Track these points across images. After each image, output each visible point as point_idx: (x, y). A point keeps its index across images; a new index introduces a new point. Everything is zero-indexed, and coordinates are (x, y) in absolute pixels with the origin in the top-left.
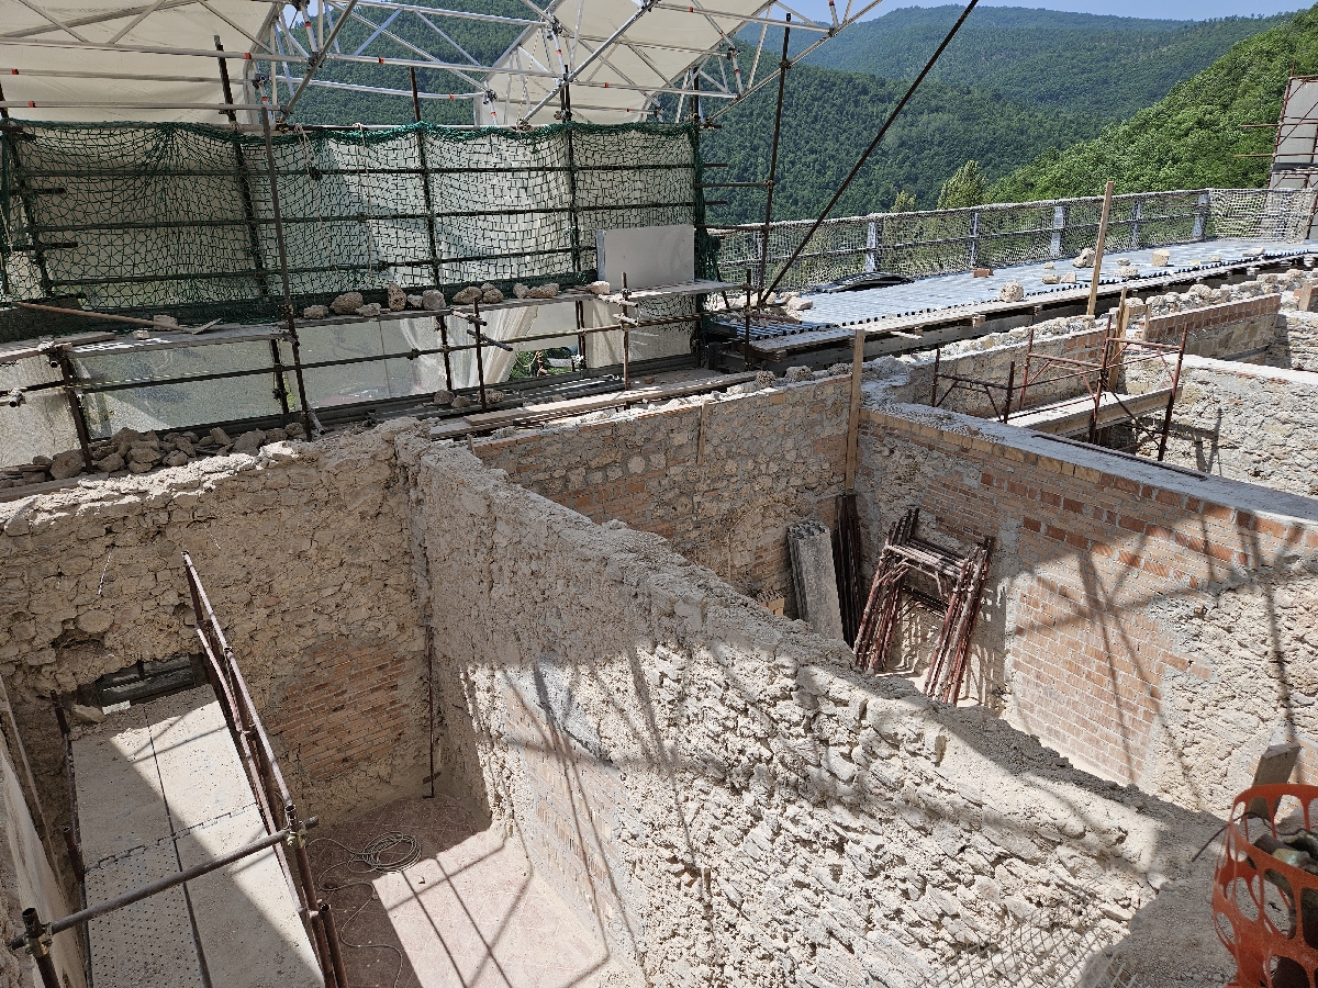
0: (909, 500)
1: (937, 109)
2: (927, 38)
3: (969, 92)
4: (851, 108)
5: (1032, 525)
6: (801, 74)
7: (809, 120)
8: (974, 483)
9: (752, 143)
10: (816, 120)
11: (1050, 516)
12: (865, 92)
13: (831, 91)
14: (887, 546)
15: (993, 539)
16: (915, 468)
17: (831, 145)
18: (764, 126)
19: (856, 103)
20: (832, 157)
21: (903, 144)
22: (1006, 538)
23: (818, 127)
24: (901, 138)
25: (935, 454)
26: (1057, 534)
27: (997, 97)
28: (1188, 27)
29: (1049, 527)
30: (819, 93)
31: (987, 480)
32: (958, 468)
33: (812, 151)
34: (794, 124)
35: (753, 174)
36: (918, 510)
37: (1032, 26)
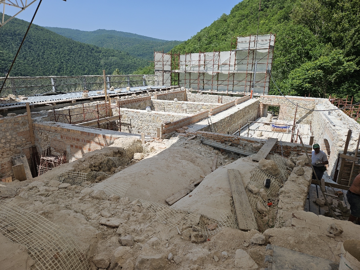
0: (48, 145)
1: (113, 56)
2: (108, 38)
3: (121, 52)
4: (89, 53)
5: (72, 146)
6: (74, 43)
7: (78, 56)
8: (59, 138)
9: (61, 61)
10: (80, 56)
11: (75, 143)
12: (93, 49)
13: (83, 49)
14: (42, 158)
15: (66, 151)
16: (47, 137)
17: (86, 63)
18: (64, 57)
19: (91, 52)
20: (86, 66)
21: (106, 64)
22: (68, 150)
23: (81, 58)
24: (105, 62)
25: (50, 133)
26: (76, 147)
27: (128, 54)
28: (167, 42)
29: (75, 146)
30: (80, 49)
31: (62, 137)
32: (56, 135)
33: (80, 64)
34: (74, 56)
35: (63, 70)
36: (50, 148)
37: (134, 38)
